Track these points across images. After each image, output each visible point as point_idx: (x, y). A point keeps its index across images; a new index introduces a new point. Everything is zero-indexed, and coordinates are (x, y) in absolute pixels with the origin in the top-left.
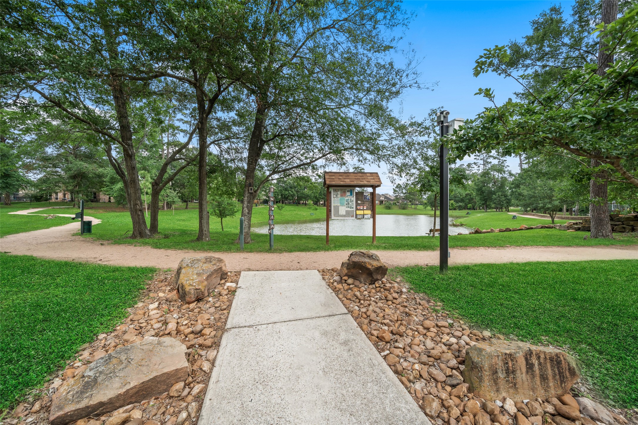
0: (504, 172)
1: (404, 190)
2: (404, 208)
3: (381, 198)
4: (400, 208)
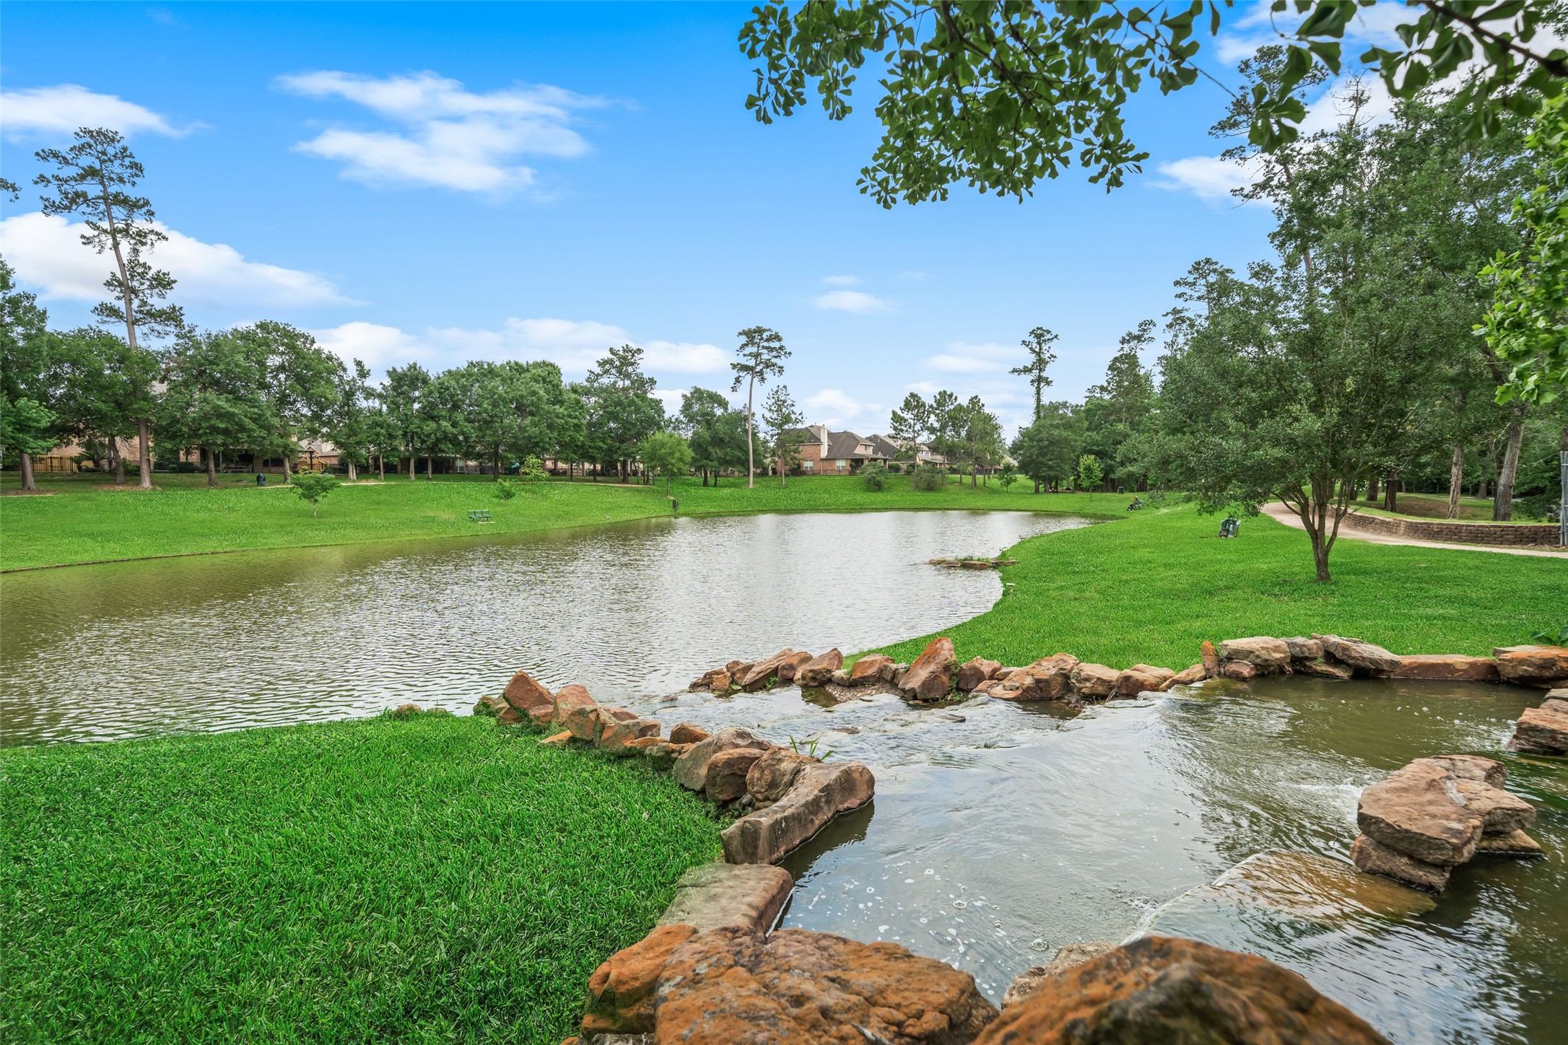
1: (933, 417)
2: (930, 488)
3: (860, 451)
4: (917, 488)
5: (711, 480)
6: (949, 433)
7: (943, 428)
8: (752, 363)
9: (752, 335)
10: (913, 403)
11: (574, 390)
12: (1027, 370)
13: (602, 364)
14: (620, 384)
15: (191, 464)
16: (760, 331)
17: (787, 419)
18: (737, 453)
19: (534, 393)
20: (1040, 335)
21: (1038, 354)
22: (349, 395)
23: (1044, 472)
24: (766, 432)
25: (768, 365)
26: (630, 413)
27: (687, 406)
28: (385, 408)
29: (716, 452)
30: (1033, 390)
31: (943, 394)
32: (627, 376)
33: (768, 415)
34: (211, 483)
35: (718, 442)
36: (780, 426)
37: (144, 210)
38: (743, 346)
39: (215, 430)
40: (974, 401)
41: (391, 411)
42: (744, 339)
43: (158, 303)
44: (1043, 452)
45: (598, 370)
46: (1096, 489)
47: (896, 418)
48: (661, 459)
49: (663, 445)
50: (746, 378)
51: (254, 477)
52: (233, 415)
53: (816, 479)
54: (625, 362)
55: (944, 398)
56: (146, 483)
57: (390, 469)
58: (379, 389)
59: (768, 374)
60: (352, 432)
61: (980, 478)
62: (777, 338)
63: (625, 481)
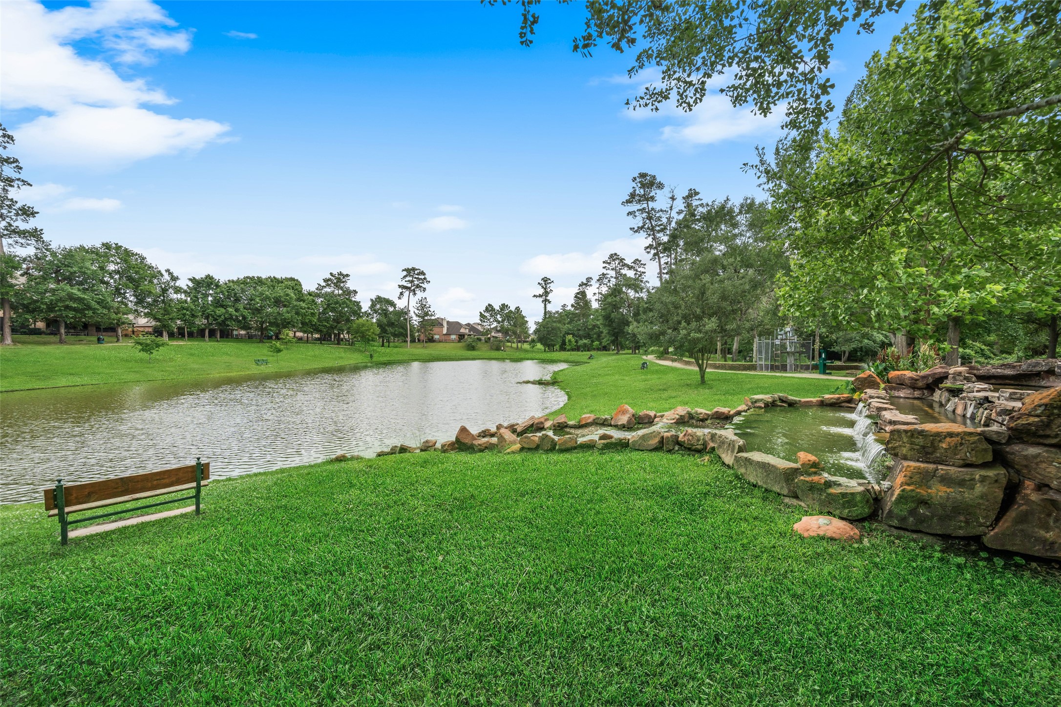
0: (642, 289)
1: (499, 316)
2: (498, 349)
3: (462, 330)
4: (492, 349)
5: (386, 344)
6: (506, 323)
7: (503, 321)
8: (409, 285)
9: (409, 271)
10: (489, 308)
11: (310, 294)
12: (540, 296)
13: (325, 280)
14: (336, 292)
15: (39, 329)
16: (414, 269)
17: (427, 314)
18: (401, 330)
19: (287, 295)
20: (545, 280)
21: (545, 289)
22: (164, 291)
23: (549, 342)
24: (416, 321)
25: (418, 286)
26: (343, 308)
27: (372, 306)
28: (189, 299)
29: (390, 329)
30: (543, 305)
31: (503, 305)
32: (342, 288)
33: (417, 312)
34: (61, 342)
35: (391, 324)
36: (423, 317)
37: (14, 165)
38: (405, 277)
39: (67, 307)
40: (518, 308)
41: (193, 301)
42: (405, 273)
43: (21, 225)
44: (549, 333)
45: (323, 284)
46: (573, 350)
47: (481, 315)
48: (362, 333)
49: (363, 325)
50: (406, 293)
51: (95, 339)
52: (84, 299)
53: (441, 344)
54: (339, 280)
55: (504, 307)
56: (9, 341)
57: (191, 335)
58: (185, 288)
59: (418, 292)
60: (166, 312)
61: (519, 344)
62: (423, 273)
63: (338, 344)
